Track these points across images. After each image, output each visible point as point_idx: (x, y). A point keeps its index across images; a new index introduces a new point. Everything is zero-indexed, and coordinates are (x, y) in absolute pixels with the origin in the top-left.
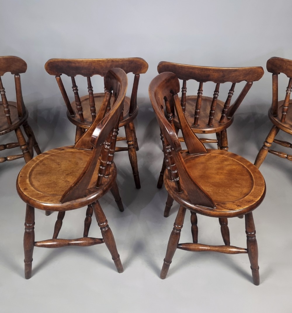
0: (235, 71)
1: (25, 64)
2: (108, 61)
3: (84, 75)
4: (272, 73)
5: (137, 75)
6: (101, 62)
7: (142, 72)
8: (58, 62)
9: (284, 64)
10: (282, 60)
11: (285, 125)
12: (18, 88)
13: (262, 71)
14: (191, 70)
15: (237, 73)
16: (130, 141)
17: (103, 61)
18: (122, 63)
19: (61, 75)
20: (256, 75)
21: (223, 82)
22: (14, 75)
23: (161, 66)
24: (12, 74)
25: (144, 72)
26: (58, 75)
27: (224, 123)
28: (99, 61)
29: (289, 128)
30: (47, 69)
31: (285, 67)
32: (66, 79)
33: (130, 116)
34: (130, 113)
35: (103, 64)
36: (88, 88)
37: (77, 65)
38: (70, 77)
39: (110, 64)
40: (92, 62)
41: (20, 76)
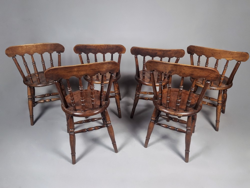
0: (170, 51)
1: (64, 48)
2: (105, 45)
3: (93, 53)
4: (190, 54)
5: (120, 54)
6: (102, 46)
7: (123, 52)
8: (80, 46)
9: (195, 48)
10: (194, 47)
11: (198, 83)
12: (59, 61)
13: (184, 52)
14: (147, 51)
15: (171, 52)
16: (116, 91)
17: (103, 46)
18: (112, 47)
19: (82, 53)
20: (181, 54)
21: (164, 57)
22: (58, 53)
23: (132, 49)
24: (57, 53)
25: (124, 53)
26: (80, 53)
27: (165, 81)
28: (101, 45)
29: (200, 84)
30: (74, 51)
31: (196, 50)
32: (84, 55)
33: (116, 77)
34: (116, 76)
35: (102, 47)
36: (95, 60)
37: (90, 47)
38: (86, 54)
39: (106, 47)
40: (97, 46)
41: (60, 54)
